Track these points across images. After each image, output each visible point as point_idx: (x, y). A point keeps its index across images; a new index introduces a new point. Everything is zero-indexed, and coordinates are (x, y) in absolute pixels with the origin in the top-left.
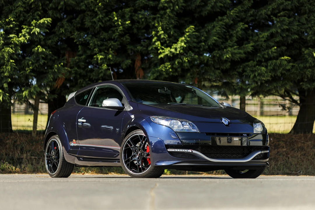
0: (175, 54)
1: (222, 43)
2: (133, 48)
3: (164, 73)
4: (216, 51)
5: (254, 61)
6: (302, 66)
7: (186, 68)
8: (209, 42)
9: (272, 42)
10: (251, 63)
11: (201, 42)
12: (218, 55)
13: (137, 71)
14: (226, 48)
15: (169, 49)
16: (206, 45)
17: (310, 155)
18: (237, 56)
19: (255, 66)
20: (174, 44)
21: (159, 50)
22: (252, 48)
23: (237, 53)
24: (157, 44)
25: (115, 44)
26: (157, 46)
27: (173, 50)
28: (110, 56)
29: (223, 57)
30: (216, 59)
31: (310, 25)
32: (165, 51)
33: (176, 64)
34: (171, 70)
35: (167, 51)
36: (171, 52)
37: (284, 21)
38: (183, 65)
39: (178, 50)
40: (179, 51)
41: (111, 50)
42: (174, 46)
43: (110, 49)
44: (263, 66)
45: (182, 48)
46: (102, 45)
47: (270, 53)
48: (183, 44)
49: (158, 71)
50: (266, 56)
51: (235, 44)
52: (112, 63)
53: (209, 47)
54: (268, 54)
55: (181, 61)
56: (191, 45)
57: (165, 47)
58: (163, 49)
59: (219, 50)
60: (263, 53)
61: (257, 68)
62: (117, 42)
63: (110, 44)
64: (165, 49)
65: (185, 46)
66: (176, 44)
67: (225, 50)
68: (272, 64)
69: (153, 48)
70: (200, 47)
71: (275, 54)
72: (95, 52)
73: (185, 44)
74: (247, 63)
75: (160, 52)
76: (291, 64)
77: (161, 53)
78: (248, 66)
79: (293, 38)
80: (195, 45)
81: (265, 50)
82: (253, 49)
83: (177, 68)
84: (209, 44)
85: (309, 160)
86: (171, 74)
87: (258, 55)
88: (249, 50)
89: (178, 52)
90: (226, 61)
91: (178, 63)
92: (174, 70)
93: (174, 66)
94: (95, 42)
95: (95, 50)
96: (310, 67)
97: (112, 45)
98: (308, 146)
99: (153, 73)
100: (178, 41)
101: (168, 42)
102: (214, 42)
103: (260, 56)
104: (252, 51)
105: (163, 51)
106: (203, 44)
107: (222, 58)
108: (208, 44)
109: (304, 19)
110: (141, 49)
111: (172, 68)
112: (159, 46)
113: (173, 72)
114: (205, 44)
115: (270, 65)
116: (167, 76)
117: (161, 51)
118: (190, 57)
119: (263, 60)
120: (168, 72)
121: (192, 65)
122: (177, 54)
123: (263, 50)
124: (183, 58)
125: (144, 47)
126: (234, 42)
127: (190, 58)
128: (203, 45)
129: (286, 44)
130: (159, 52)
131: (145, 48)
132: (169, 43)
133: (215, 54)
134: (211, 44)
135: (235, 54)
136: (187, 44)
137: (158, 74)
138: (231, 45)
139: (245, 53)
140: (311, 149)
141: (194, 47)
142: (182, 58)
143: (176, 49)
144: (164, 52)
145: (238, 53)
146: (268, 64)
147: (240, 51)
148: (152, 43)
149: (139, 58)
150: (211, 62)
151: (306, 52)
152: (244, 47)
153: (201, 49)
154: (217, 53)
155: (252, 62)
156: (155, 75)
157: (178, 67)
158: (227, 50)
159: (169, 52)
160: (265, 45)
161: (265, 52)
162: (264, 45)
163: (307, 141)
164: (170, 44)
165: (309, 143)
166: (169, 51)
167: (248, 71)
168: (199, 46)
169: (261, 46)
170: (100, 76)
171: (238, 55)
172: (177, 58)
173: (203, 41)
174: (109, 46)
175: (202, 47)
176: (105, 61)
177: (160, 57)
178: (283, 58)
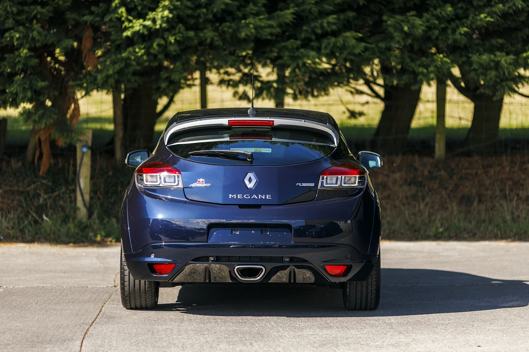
0: (152, 30)
1: (239, 8)
2: (77, 17)
3: (134, 63)
4: (228, 24)
5: (296, 39)
6: (382, 45)
7: (174, 53)
8: (214, 7)
9: (329, 5)
10: (291, 43)
11: (199, 6)
12: (230, 31)
13: (85, 58)
14: (245, 17)
15: (141, 21)
16: (210, 12)
17: (398, 197)
18: (265, 32)
19: (298, 49)
20: (150, 13)
21: (123, 22)
22: (293, 16)
23: (265, 27)
24: (120, 11)
25: (44, 10)
26: (119, 16)
27: (148, 23)
28: (35, 33)
29: (240, 32)
30: (228, 36)
32: (135, 25)
33: (154, 49)
34: (145, 57)
35: (137, 25)
36: (144, 26)
38: (168, 49)
39: (159, 22)
40: (161, 25)
41: (37, 24)
42: (151, 15)
43: (35, 22)
44: (312, 49)
45: (165, 19)
46: (20, 13)
47: (325, 25)
48: (166, 13)
49: (122, 59)
50: (319, 31)
51: (263, 9)
52: (38, 45)
53: (215, 15)
54: (322, 27)
55: (163, 42)
56: (181, 14)
57: (134, 18)
58: (130, 21)
59: (234, 19)
60: (313, 25)
61: (302, 53)
62: (47, 8)
63: (35, 12)
64: (134, 21)
65: (171, 16)
66: (154, 13)
67: (243, 21)
68: (329, 44)
69: (114, 19)
70: (199, 16)
71: (334, 27)
72: (7, 26)
73: (171, 11)
74: (283, 44)
75: (126, 26)
76: (363, 44)
77: (126, 29)
78: (285, 48)
80: (189, 12)
81: (315, 19)
82: (294, 19)
83: (156, 53)
84: (215, 10)
85: (395, 207)
86: (147, 64)
87: (305, 28)
88: (287, 21)
89: (158, 27)
90: (246, 40)
91: (159, 45)
92: (152, 58)
93: (152, 51)
94: (7, 7)
95: (8, 23)
97: (38, 13)
98: (395, 181)
99: (114, 63)
100: (158, 7)
101: (139, 8)
102: (223, 7)
103: (307, 31)
104: (292, 22)
105: (131, 25)
106: (204, 10)
107: (239, 35)
108: (212, 11)
110: (92, 20)
111: (147, 53)
112: (122, 16)
113: (150, 61)
114: (207, 10)
115: (326, 47)
116: (138, 68)
117: (126, 24)
118: (180, 35)
119: (313, 37)
120: (141, 61)
121: (184, 47)
122: (157, 30)
123: (312, 19)
124: (168, 37)
125: (98, 15)
126: (260, 5)
127: (179, 37)
128: (203, 13)
129: (355, 6)
130: (124, 26)
131: (98, 19)
132: (142, 9)
133: (225, 29)
134: (218, 11)
135: (262, 28)
136: (175, 12)
137: (123, 65)
138: (254, 12)
139: (280, 25)
140: (401, 186)
141: (188, 16)
142: (166, 36)
143: (154, 21)
144: (132, 27)
145: (267, 25)
146: (321, 45)
147: (271, 22)
148: (111, 10)
149: (88, 34)
150: (218, 42)
151: (389, 23)
152: (278, 15)
153: (201, 20)
154: (230, 27)
155: (292, 41)
156: (117, 67)
157: (159, 53)
158: (247, 21)
159: (141, 27)
160: (317, 10)
161: (316, 24)
162: (315, 9)
163: (394, 172)
164: (144, 11)
165: (397, 175)
166: (141, 25)
167: (285, 58)
168: (196, 14)
169: (310, 12)
170: (17, 68)
171: (268, 30)
172: (157, 37)
173: (204, 5)
174: (33, 14)
175: (202, 15)
176: (25, 41)
177: (125, 34)
178: (348, 34)
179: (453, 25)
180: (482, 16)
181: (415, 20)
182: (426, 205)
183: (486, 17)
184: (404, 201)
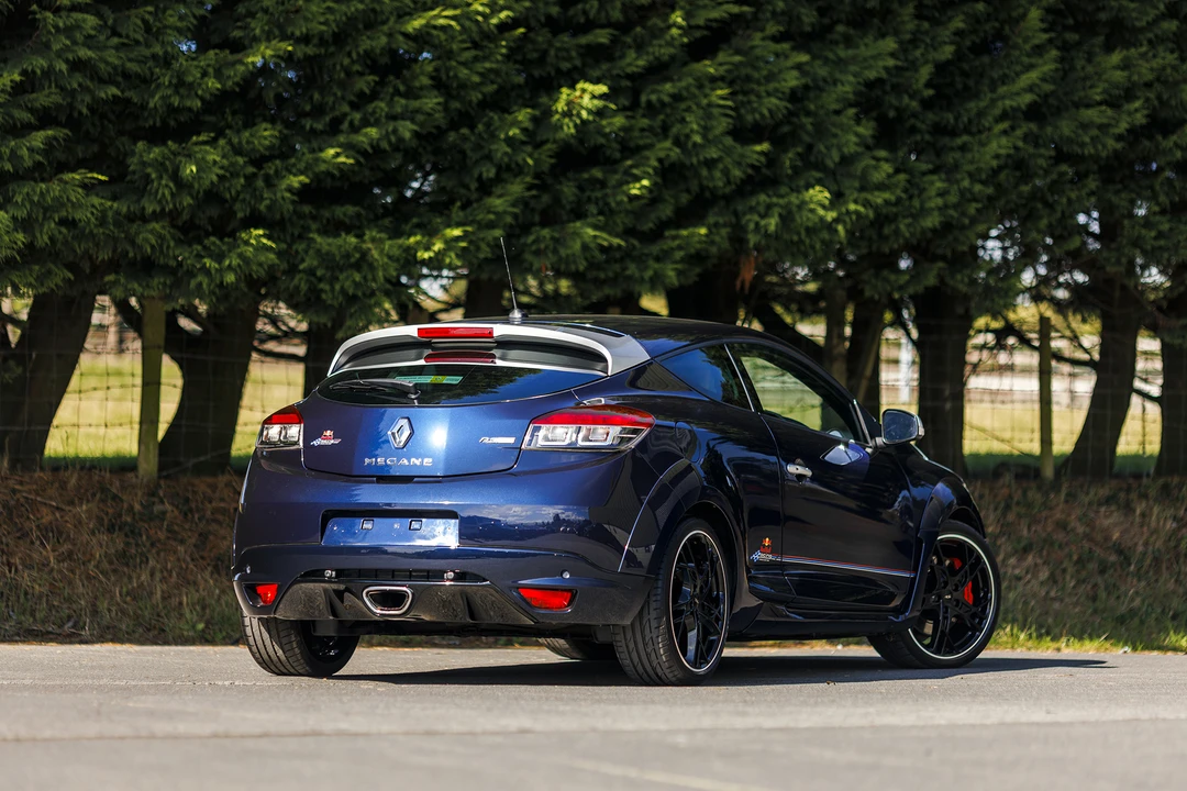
17: (93, 557)
31: (158, 49)
37: (78, 27)
47: (25, 152)
50: (7, 166)
54: (14, 156)
68: (31, 196)
71: (40, 159)
79: (103, 95)
96: (156, 216)
98: (79, 523)
109: (139, 22)
140: (93, 533)
146: (10, 196)
151: (149, 156)
178: (68, 176)
179: (270, 169)
180: (332, 152)
181: (207, 152)
182: (152, 575)
183: (338, 155)
184: (106, 565)
